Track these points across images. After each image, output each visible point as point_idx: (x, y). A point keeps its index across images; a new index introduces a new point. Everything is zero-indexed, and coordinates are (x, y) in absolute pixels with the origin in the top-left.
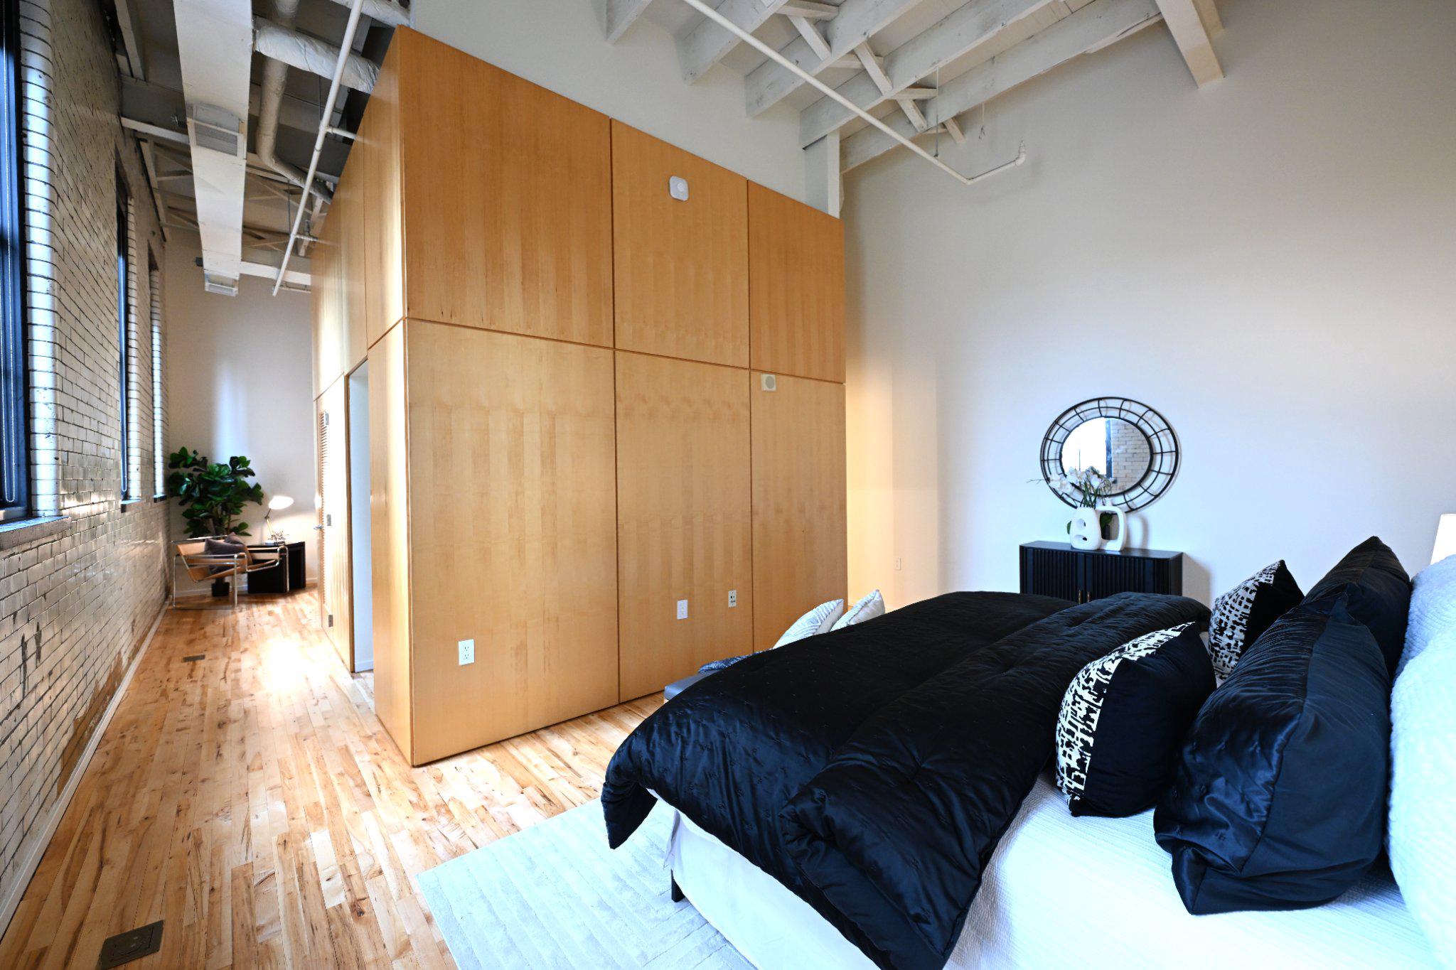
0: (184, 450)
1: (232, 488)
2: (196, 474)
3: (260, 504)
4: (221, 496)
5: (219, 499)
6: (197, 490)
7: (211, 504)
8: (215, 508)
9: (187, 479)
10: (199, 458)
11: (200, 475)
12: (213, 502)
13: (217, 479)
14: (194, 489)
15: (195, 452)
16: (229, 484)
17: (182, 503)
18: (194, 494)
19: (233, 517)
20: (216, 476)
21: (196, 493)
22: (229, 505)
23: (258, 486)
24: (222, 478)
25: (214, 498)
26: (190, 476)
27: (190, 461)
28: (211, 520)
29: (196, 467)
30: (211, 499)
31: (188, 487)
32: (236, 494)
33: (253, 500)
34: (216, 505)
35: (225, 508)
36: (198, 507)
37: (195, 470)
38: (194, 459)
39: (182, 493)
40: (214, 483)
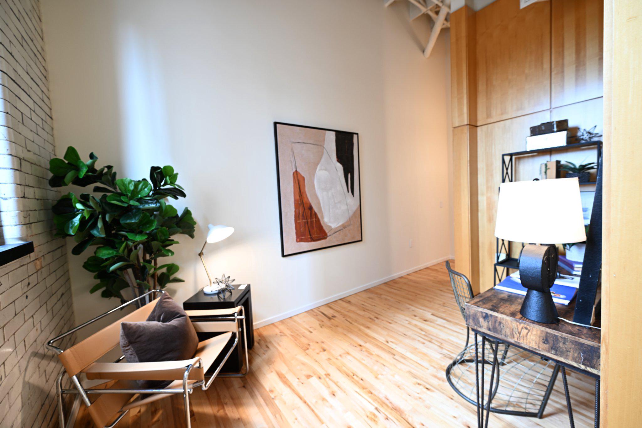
0: (71, 152)
1: (155, 216)
2: (98, 196)
3: (192, 236)
4: (141, 233)
5: (139, 238)
6: (100, 224)
7: (127, 245)
8: (134, 252)
9: (79, 206)
10: (98, 166)
11: (104, 197)
12: (131, 244)
13: (132, 203)
14: (94, 225)
15: (92, 156)
16: (151, 211)
17: (77, 251)
18: (95, 232)
19: (161, 261)
20: (131, 199)
21: (99, 232)
22: (154, 244)
23: (187, 212)
24: (140, 200)
25: (130, 236)
26: (84, 199)
27: (83, 173)
28: (130, 271)
29: (99, 184)
30: (126, 238)
31: (83, 221)
32: (162, 226)
33: (183, 233)
34: (136, 247)
35: (148, 248)
36: (105, 253)
37: (97, 189)
38: (91, 168)
39: (72, 232)
40: (128, 211)
